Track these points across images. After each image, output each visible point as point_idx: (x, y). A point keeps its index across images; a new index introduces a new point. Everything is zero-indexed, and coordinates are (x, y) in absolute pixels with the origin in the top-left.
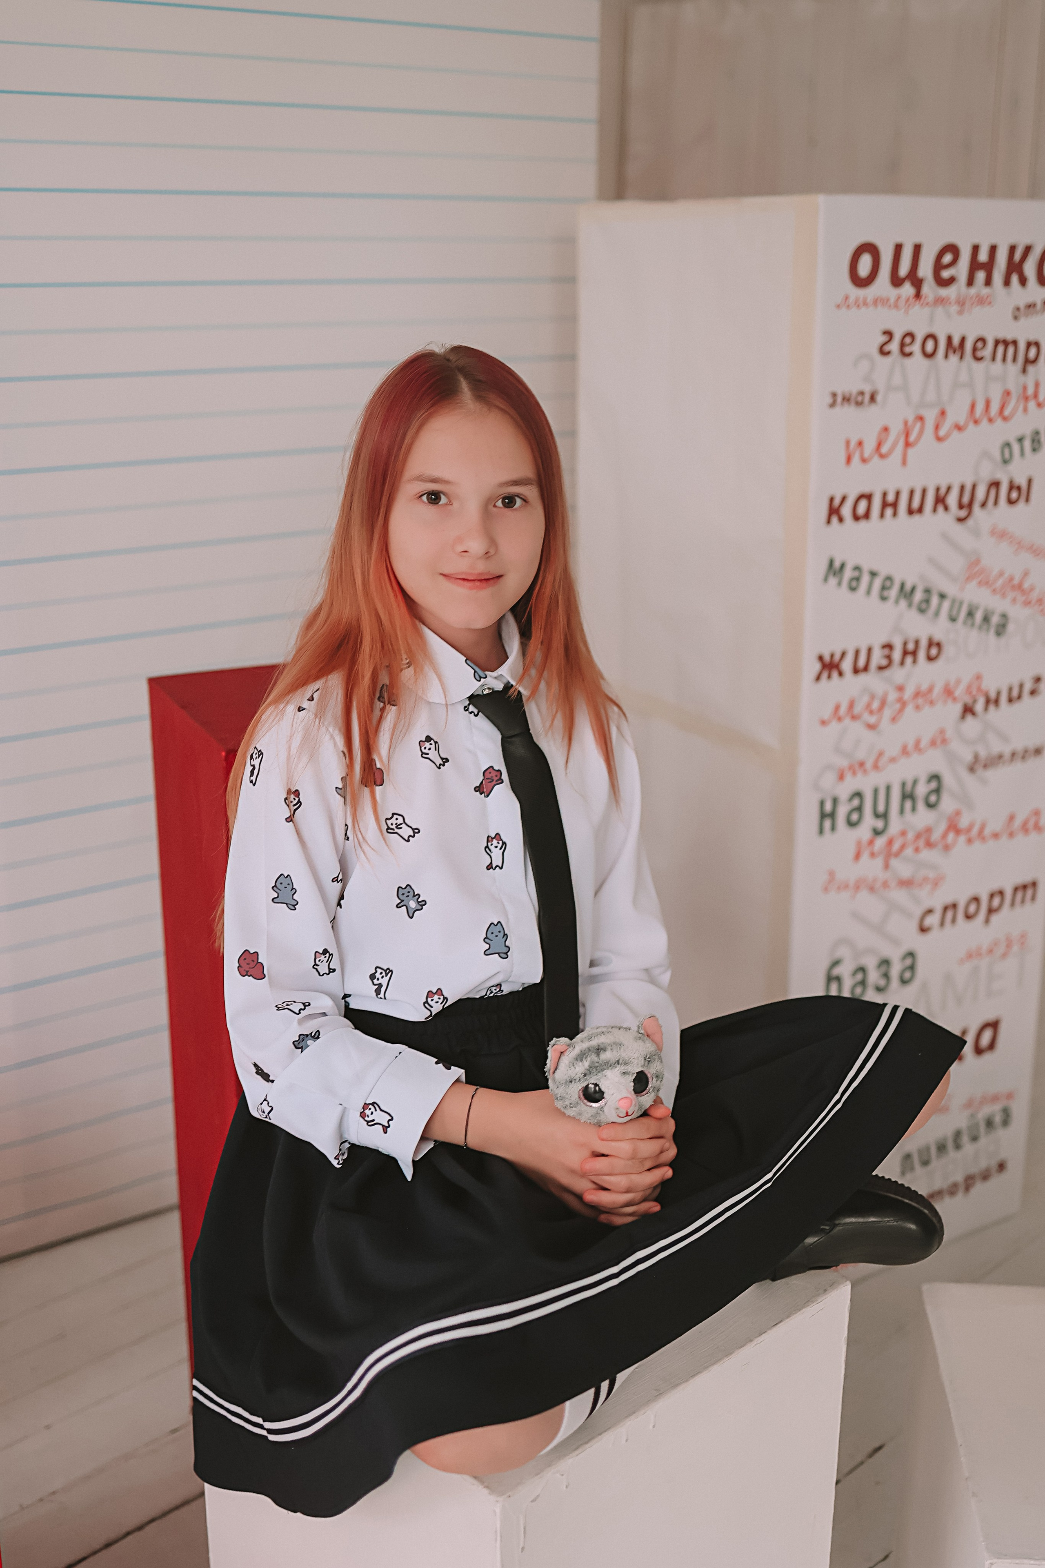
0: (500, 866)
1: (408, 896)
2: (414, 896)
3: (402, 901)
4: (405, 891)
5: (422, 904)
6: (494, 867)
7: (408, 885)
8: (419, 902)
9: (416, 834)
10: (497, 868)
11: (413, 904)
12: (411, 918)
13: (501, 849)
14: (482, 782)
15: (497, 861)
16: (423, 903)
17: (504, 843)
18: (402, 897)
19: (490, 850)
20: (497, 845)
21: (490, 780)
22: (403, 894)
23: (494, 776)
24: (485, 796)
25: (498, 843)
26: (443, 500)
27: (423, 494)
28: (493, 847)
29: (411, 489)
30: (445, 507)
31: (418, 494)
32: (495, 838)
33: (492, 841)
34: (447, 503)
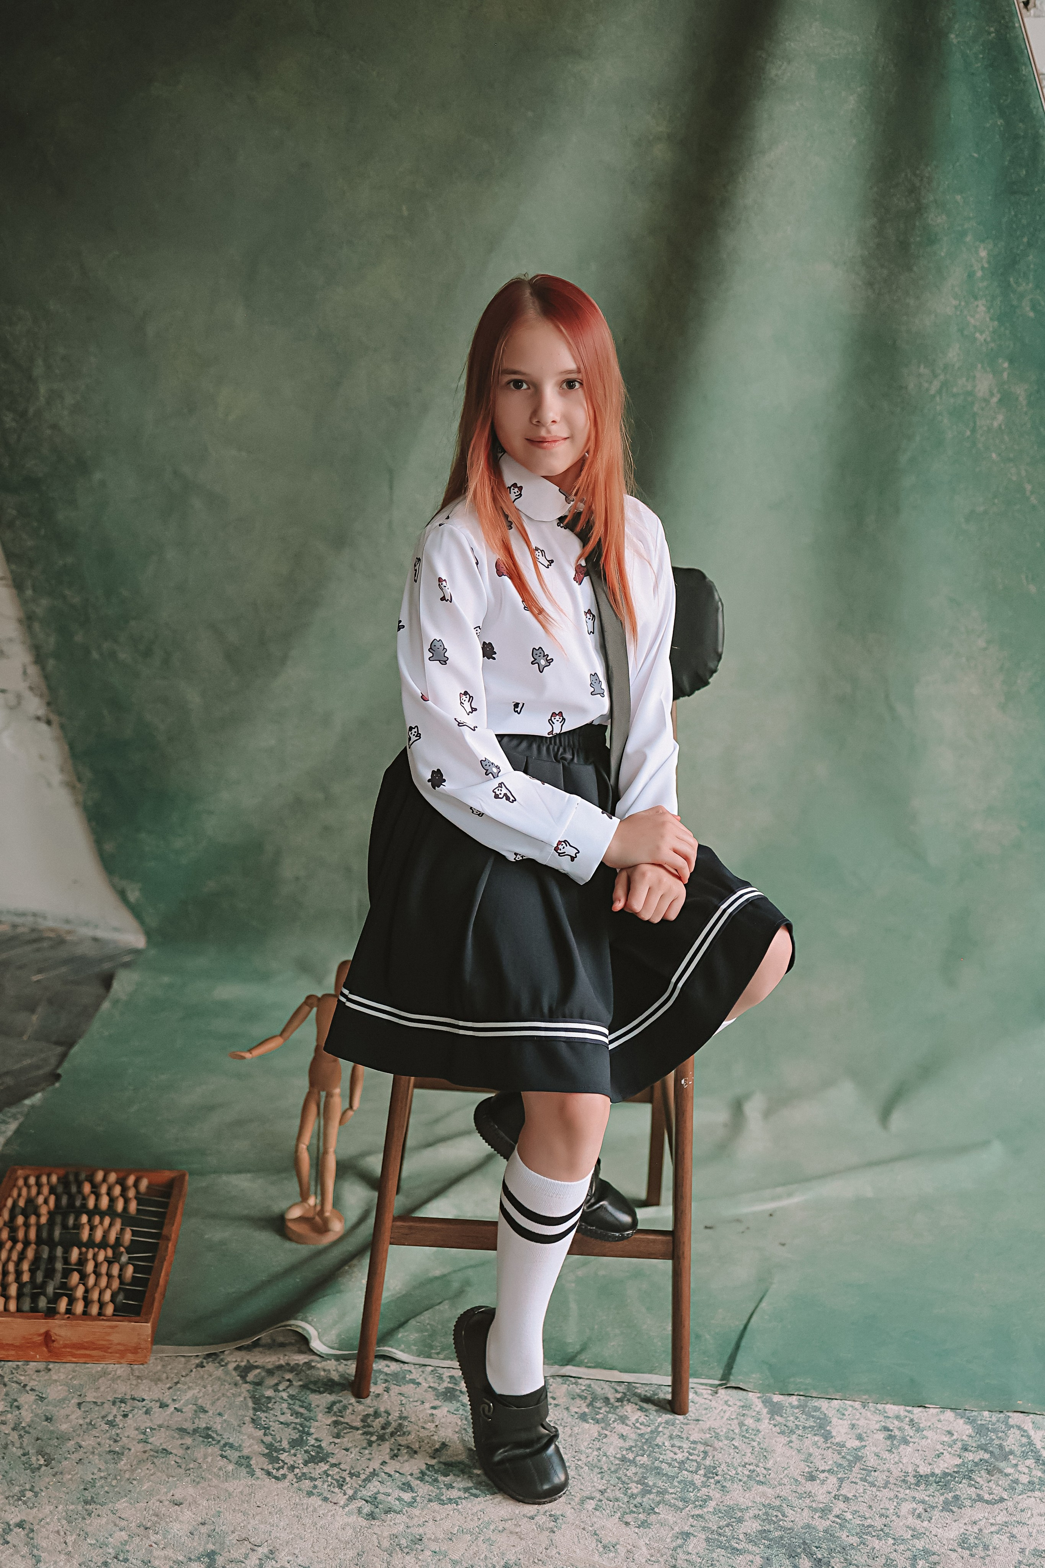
1: (540, 656)
2: (544, 656)
3: (535, 659)
4: (538, 652)
5: (549, 662)
7: (540, 648)
8: (547, 660)
11: (543, 662)
12: (541, 672)
14: (575, 575)
16: (551, 661)
18: (536, 657)
20: (589, 617)
21: (580, 574)
22: (536, 654)
23: (583, 571)
24: (578, 585)
26: (525, 386)
27: (511, 382)
28: (588, 619)
29: (504, 378)
30: (528, 391)
31: (508, 382)
32: (588, 612)
33: (587, 615)
34: (529, 388)
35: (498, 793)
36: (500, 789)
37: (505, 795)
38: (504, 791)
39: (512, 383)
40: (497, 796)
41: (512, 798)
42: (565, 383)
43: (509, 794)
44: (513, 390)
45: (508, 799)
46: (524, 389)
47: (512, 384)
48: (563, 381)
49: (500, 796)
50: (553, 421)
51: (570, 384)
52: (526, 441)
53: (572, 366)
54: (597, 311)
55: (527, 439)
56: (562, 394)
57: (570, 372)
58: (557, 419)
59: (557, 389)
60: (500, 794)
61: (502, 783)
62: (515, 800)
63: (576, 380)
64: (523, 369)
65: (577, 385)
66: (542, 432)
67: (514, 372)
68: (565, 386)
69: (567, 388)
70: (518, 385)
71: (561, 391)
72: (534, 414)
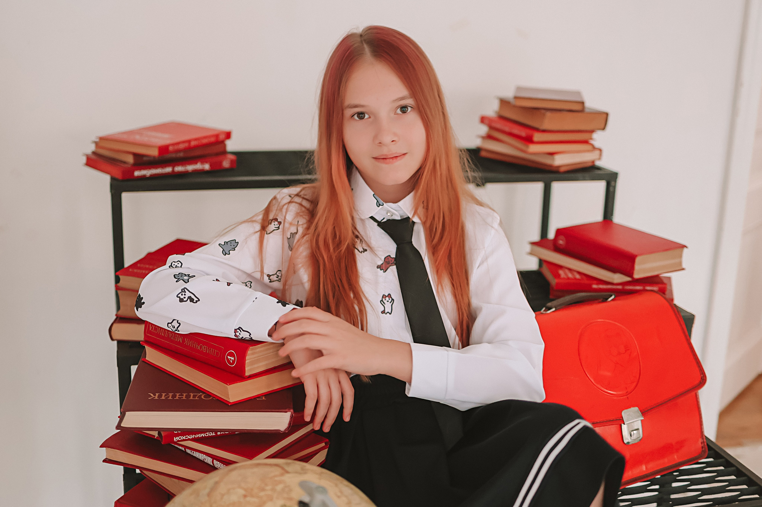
0: (390, 313)
6: (386, 312)
10: (388, 314)
13: (390, 303)
14: (383, 263)
15: (388, 309)
17: (393, 300)
19: (384, 303)
20: (388, 300)
21: (387, 263)
23: (390, 260)
24: (384, 271)
25: (389, 299)
26: (367, 116)
28: (386, 301)
29: (348, 112)
30: (370, 119)
31: (352, 115)
32: (387, 296)
33: (386, 298)
34: (370, 117)
35: (182, 297)
36: (183, 293)
37: (190, 298)
38: (188, 294)
39: (356, 114)
40: (181, 300)
41: (196, 299)
42: (398, 109)
43: (193, 297)
44: (356, 120)
45: (192, 300)
46: (366, 119)
47: (356, 117)
49: (185, 300)
50: (392, 141)
51: (404, 109)
56: (397, 118)
57: (402, 98)
58: (396, 139)
59: (393, 115)
60: (185, 298)
61: (185, 288)
62: (199, 300)
63: (408, 105)
64: (362, 103)
65: (409, 109)
66: (385, 151)
67: (356, 106)
68: (399, 111)
69: (401, 113)
70: (361, 115)
71: (396, 116)
72: (375, 137)
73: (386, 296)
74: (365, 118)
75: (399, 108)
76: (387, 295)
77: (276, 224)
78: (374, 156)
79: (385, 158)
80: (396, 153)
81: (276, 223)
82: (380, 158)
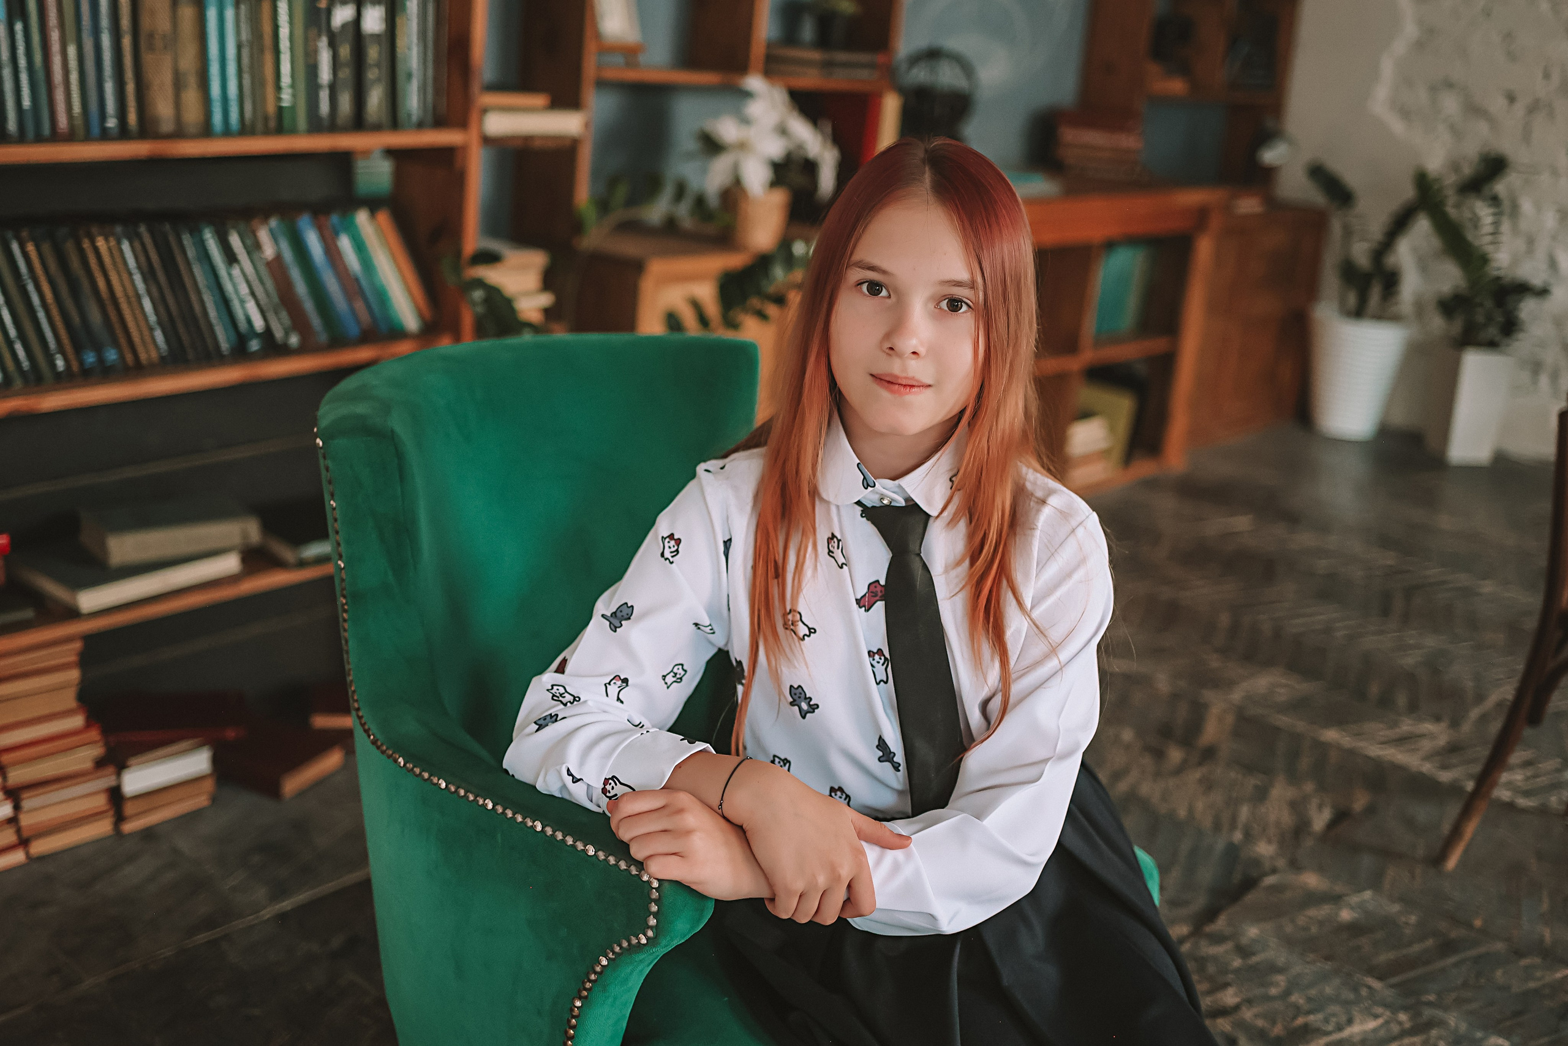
0: (885, 680)
1: (800, 697)
2: (806, 698)
3: (795, 700)
4: (797, 692)
5: (814, 708)
6: (878, 681)
7: (800, 686)
8: (810, 705)
9: (812, 635)
10: (882, 683)
12: (803, 719)
13: (883, 664)
14: (865, 595)
15: (880, 676)
16: (816, 706)
17: (886, 659)
18: (795, 697)
20: (879, 660)
21: (874, 594)
22: (795, 694)
23: (879, 591)
24: (865, 610)
25: (881, 658)
26: (884, 293)
27: (865, 282)
28: (875, 662)
29: (855, 275)
30: (888, 301)
31: (860, 282)
32: (877, 653)
33: (874, 656)
34: (889, 297)
39: (867, 284)
42: (945, 300)
44: (865, 295)
46: (882, 297)
47: (865, 287)
48: (944, 297)
50: (914, 353)
51: (954, 304)
52: (870, 378)
53: (963, 275)
54: (1020, 209)
55: (872, 375)
56: (937, 315)
57: (958, 284)
58: (922, 350)
59: (931, 306)
63: (965, 300)
64: (885, 265)
65: (964, 308)
66: (895, 367)
67: (872, 268)
68: (944, 305)
69: (946, 308)
70: (875, 288)
71: (936, 310)
72: (888, 336)
73: (874, 653)
74: (880, 295)
75: (947, 300)
76: (875, 651)
77: (671, 545)
78: (874, 373)
79: (892, 383)
80: (913, 378)
81: (673, 543)
82: (883, 378)
